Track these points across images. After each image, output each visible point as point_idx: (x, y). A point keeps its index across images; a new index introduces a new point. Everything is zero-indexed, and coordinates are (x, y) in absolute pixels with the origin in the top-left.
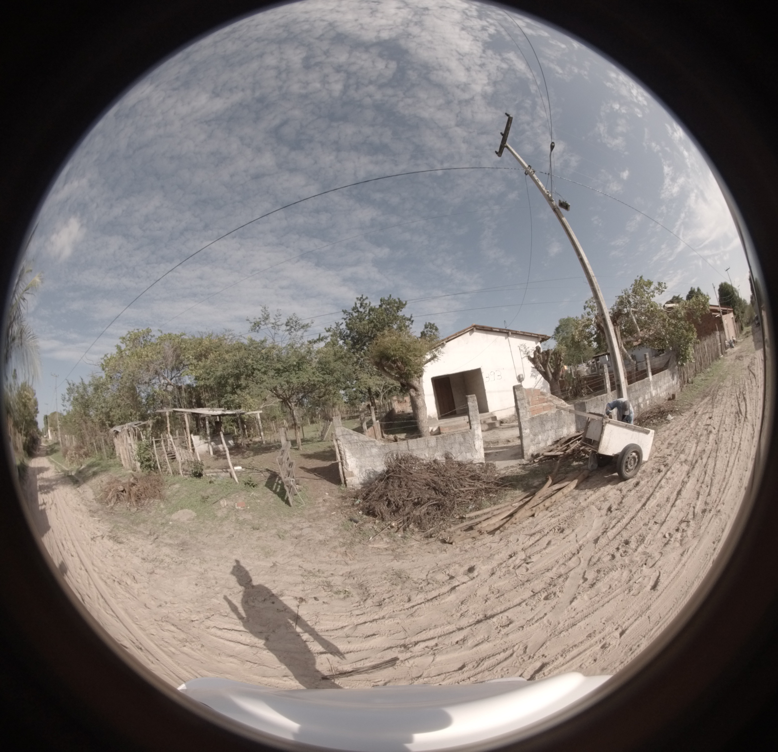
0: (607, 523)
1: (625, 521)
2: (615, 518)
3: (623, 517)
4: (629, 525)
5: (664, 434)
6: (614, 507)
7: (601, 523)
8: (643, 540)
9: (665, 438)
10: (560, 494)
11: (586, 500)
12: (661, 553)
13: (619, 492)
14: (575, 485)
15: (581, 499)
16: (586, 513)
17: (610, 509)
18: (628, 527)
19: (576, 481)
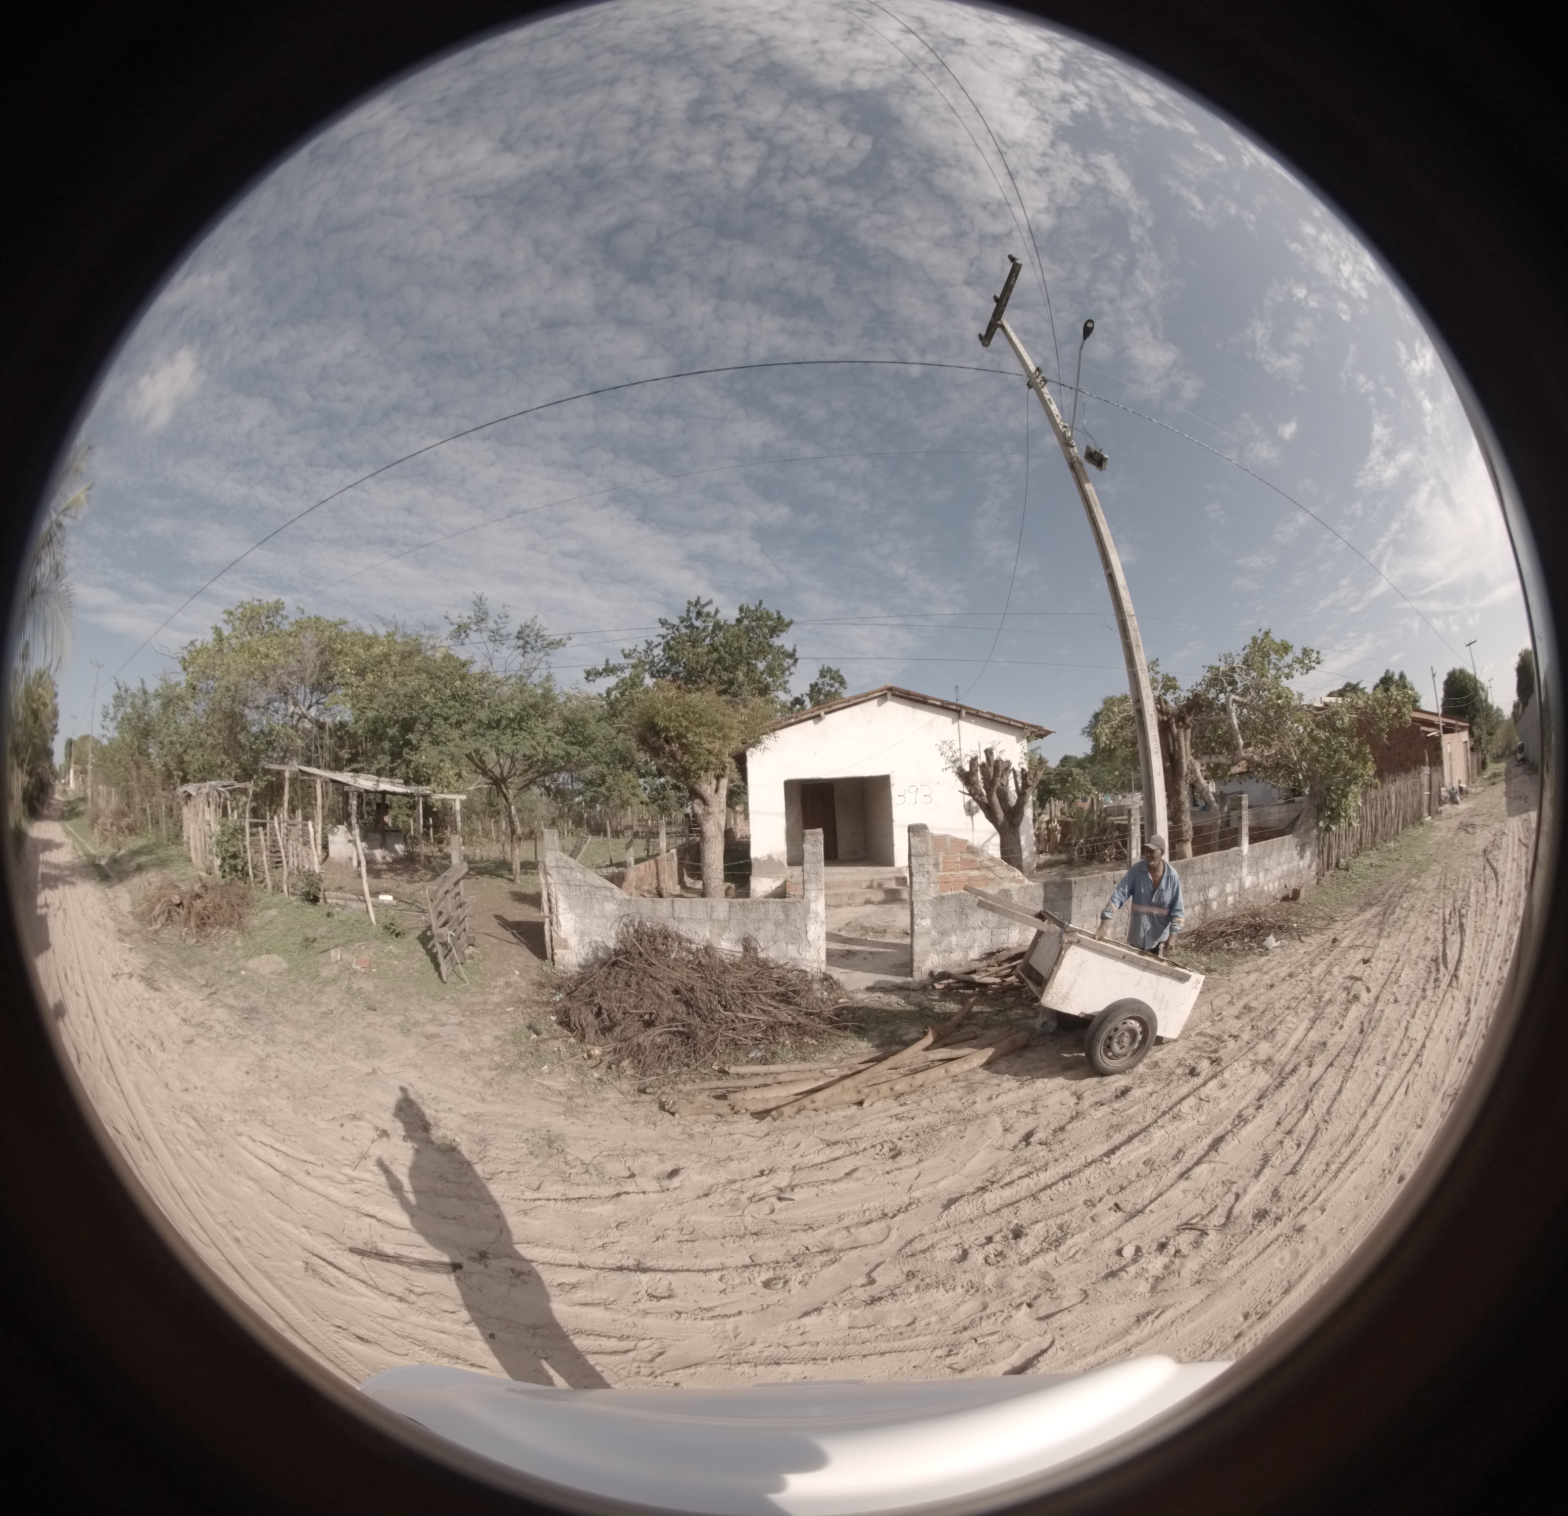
0: (1001, 1169)
1: (1044, 1178)
2: (1027, 1162)
3: (1045, 1167)
4: (1048, 1192)
5: (1243, 981)
6: (1040, 1135)
7: (989, 1165)
8: (1057, 1243)
9: (1242, 990)
10: (939, 1072)
11: (990, 1099)
12: (1085, 1293)
13: (1074, 1100)
14: (984, 1060)
15: (981, 1096)
16: (972, 1131)
17: (1027, 1138)
18: (1043, 1196)
19: (989, 1052)
